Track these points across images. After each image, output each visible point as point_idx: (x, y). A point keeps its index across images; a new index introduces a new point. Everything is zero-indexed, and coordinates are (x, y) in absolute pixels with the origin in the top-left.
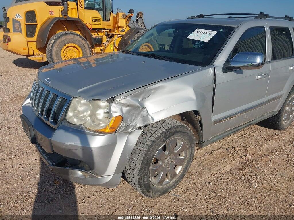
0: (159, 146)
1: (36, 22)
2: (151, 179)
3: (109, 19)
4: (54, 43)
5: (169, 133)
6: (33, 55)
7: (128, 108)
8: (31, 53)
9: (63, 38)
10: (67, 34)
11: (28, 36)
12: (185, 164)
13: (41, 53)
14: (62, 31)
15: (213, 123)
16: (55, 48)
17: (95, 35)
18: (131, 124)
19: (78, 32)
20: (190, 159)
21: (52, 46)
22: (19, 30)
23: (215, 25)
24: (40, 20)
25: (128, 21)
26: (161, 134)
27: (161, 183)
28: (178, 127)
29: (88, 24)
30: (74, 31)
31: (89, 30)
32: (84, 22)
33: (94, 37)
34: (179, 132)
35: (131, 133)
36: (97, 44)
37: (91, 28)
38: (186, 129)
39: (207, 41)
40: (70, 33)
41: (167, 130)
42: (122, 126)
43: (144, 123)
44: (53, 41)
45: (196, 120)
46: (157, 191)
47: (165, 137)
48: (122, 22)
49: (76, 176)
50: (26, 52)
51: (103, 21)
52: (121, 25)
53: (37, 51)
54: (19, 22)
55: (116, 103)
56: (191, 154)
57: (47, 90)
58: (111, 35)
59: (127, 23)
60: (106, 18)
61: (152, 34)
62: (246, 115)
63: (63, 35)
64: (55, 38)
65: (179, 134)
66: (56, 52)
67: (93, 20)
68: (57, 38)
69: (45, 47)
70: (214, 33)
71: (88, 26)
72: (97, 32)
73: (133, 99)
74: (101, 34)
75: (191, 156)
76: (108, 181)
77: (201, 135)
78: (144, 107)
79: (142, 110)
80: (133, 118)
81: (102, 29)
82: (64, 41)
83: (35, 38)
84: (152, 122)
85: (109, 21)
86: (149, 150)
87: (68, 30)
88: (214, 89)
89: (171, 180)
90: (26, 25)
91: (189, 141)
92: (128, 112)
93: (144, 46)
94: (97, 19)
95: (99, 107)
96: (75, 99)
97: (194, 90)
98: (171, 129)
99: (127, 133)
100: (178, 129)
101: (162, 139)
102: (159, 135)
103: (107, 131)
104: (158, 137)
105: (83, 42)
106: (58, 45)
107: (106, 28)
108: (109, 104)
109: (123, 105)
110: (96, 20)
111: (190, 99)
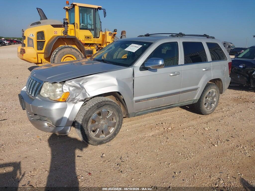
0: (94, 111)
1: (44, 39)
2: (90, 132)
3: (98, 36)
4: (56, 54)
5: (101, 104)
6: (41, 63)
7: (73, 88)
8: (40, 62)
9: (63, 51)
10: (65, 47)
11: (38, 49)
12: (116, 127)
13: (47, 62)
14: (63, 45)
15: (134, 102)
16: (57, 58)
17: (87, 48)
18: (76, 98)
19: (75, 46)
20: (119, 123)
21: (55, 57)
22: (32, 45)
23: (143, 42)
24: (48, 38)
25: (113, 37)
26: (95, 104)
27: (98, 136)
28: (107, 101)
29: (81, 40)
30: (72, 46)
31: (83, 44)
32: (80, 39)
33: (86, 49)
34: (108, 104)
35: (76, 103)
36: (89, 55)
37: (84, 43)
38: (113, 103)
39: (134, 52)
40: (68, 47)
41: (99, 102)
42: (69, 98)
43: (84, 98)
44: (56, 52)
45: (121, 99)
46: (95, 141)
47: (98, 106)
48: (109, 39)
49: (44, 127)
50: (36, 61)
51: (94, 38)
52: (108, 41)
53: (44, 60)
54: (32, 40)
55: (65, 85)
56: (120, 120)
57: (35, 81)
58: (101, 48)
59: (113, 39)
60: (96, 36)
61: (111, 48)
62: (163, 99)
63: (63, 48)
64: (57, 51)
65: (108, 106)
66: (57, 61)
67: (86, 37)
68: (59, 51)
69: (50, 57)
70: (140, 46)
71: (82, 41)
72: (89, 46)
73: (75, 83)
74: (92, 48)
75: (119, 122)
76: (61, 130)
77: (126, 109)
78: (83, 88)
79: (82, 90)
80: (77, 94)
81: (93, 44)
82: (63, 52)
83: (43, 51)
84: (89, 97)
85: (99, 38)
86: (86, 113)
87: (67, 45)
88: (134, 80)
89: (106, 135)
90: (37, 41)
91: (117, 111)
92: (74, 90)
93: (125, 56)
94: (89, 36)
95: (57, 87)
96: (45, 83)
97: (117, 79)
98: (102, 102)
99: (74, 103)
100: (107, 103)
101: (95, 107)
102: (93, 105)
103: (61, 100)
104: (93, 106)
105: (78, 53)
106: (59, 55)
107: (96, 43)
108: (61, 85)
109: (70, 86)
110: (88, 38)
111: (114, 85)
